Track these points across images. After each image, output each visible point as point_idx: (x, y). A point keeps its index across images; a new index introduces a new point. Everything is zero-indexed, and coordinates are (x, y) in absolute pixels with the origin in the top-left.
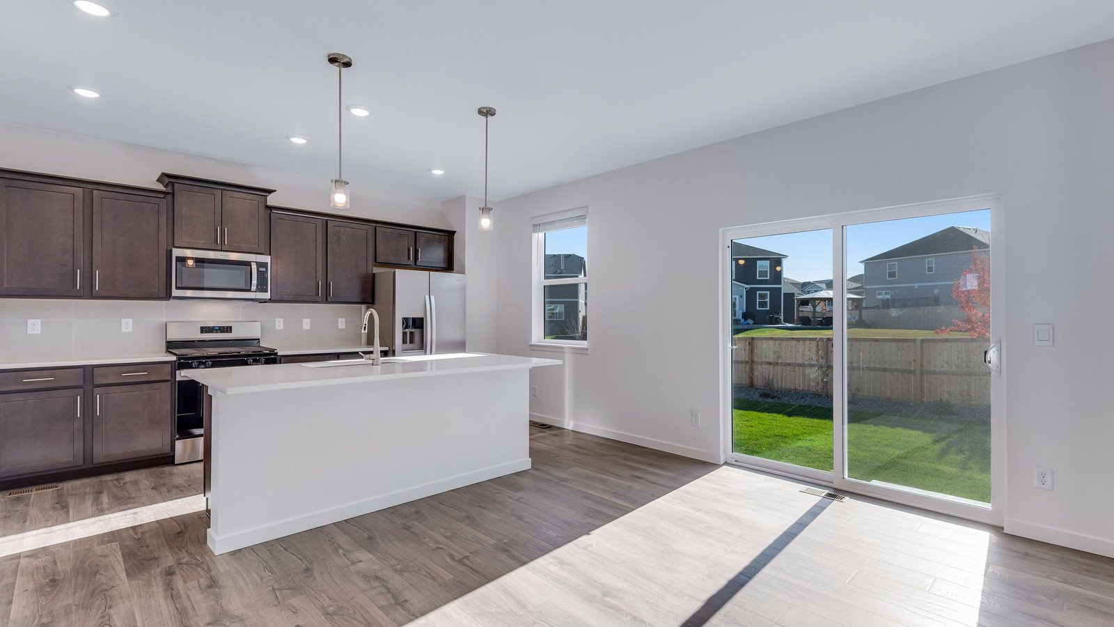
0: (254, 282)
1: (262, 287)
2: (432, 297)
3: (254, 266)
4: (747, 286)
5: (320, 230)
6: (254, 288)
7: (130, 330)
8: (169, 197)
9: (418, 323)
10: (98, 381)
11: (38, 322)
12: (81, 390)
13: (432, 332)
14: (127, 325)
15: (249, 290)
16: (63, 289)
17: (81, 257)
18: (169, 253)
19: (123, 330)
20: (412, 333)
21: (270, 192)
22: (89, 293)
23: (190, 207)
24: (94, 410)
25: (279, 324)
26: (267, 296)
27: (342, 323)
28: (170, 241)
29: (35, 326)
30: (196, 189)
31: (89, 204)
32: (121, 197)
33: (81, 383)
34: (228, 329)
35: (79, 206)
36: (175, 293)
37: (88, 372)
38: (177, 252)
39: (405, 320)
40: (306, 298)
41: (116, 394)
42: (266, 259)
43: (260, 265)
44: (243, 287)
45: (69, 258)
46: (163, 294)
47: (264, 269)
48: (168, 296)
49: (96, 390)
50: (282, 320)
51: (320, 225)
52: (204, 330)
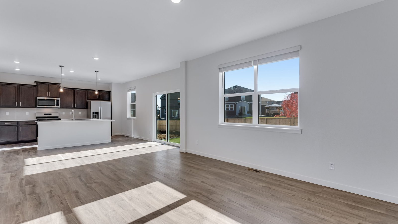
0: (56, 104)
1: (58, 105)
2: (101, 107)
3: (56, 101)
4: (249, 103)
5: (73, 92)
6: (56, 105)
7: (28, 114)
8: (36, 86)
9: (97, 113)
10: (20, 124)
11: (8, 112)
12: (17, 126)
13: (101, 115)
14: (27, 113)
15: (55, 106)
16: (13, 106)
17: (17, 99)
18: (36, 98)
19: (27, 114)
20: (96, 116)
21: (60, 84)
22: (19, 106)
23: (41, 88)
24: (19, 130)
25: (64, 113)
26: (59, 107)
27: (80, 113)
28: (37, 96)
29: (7, 113)
30: (43, 84)
31: (19, 88)
32: (26, 87)
33: (17, 124)
34: (51, 114)
35: (17, 89)
36: (37, 106)
37: (18, 122)
38: (38, 98)
39: (93, 112)
40: (69, 107)
41: (24, 127)
42: (59, 99)
43: (57, 100)
44: (53, 105)
45: (14, 99)
46: (35, 107)
47: (58, 101)
48: (36, 107)
49: (20, 126)
50: (64, 112)
51: (73, 91)
52: (45, 114)
